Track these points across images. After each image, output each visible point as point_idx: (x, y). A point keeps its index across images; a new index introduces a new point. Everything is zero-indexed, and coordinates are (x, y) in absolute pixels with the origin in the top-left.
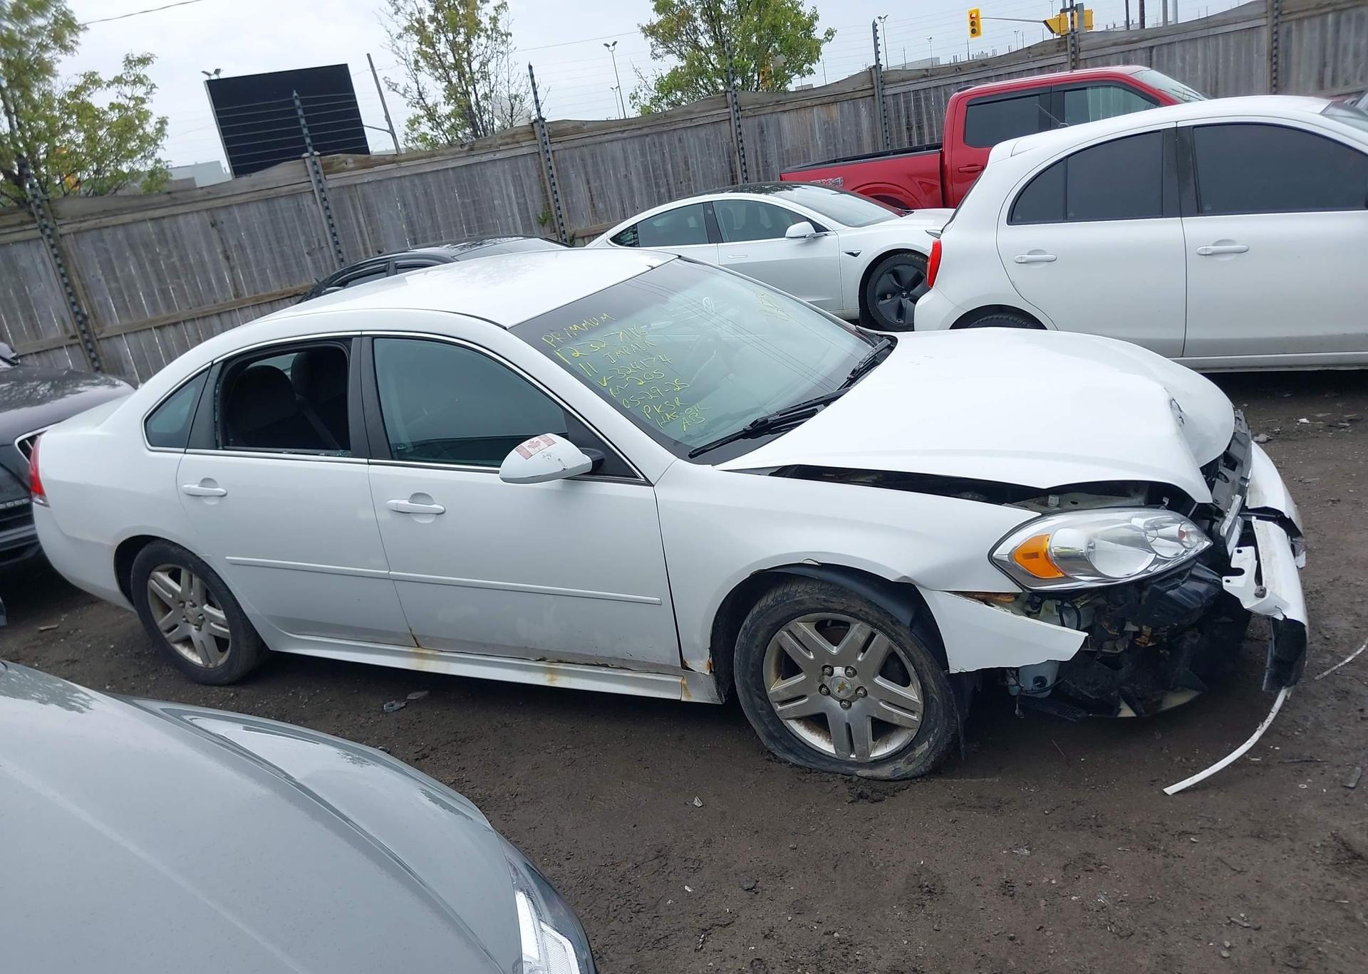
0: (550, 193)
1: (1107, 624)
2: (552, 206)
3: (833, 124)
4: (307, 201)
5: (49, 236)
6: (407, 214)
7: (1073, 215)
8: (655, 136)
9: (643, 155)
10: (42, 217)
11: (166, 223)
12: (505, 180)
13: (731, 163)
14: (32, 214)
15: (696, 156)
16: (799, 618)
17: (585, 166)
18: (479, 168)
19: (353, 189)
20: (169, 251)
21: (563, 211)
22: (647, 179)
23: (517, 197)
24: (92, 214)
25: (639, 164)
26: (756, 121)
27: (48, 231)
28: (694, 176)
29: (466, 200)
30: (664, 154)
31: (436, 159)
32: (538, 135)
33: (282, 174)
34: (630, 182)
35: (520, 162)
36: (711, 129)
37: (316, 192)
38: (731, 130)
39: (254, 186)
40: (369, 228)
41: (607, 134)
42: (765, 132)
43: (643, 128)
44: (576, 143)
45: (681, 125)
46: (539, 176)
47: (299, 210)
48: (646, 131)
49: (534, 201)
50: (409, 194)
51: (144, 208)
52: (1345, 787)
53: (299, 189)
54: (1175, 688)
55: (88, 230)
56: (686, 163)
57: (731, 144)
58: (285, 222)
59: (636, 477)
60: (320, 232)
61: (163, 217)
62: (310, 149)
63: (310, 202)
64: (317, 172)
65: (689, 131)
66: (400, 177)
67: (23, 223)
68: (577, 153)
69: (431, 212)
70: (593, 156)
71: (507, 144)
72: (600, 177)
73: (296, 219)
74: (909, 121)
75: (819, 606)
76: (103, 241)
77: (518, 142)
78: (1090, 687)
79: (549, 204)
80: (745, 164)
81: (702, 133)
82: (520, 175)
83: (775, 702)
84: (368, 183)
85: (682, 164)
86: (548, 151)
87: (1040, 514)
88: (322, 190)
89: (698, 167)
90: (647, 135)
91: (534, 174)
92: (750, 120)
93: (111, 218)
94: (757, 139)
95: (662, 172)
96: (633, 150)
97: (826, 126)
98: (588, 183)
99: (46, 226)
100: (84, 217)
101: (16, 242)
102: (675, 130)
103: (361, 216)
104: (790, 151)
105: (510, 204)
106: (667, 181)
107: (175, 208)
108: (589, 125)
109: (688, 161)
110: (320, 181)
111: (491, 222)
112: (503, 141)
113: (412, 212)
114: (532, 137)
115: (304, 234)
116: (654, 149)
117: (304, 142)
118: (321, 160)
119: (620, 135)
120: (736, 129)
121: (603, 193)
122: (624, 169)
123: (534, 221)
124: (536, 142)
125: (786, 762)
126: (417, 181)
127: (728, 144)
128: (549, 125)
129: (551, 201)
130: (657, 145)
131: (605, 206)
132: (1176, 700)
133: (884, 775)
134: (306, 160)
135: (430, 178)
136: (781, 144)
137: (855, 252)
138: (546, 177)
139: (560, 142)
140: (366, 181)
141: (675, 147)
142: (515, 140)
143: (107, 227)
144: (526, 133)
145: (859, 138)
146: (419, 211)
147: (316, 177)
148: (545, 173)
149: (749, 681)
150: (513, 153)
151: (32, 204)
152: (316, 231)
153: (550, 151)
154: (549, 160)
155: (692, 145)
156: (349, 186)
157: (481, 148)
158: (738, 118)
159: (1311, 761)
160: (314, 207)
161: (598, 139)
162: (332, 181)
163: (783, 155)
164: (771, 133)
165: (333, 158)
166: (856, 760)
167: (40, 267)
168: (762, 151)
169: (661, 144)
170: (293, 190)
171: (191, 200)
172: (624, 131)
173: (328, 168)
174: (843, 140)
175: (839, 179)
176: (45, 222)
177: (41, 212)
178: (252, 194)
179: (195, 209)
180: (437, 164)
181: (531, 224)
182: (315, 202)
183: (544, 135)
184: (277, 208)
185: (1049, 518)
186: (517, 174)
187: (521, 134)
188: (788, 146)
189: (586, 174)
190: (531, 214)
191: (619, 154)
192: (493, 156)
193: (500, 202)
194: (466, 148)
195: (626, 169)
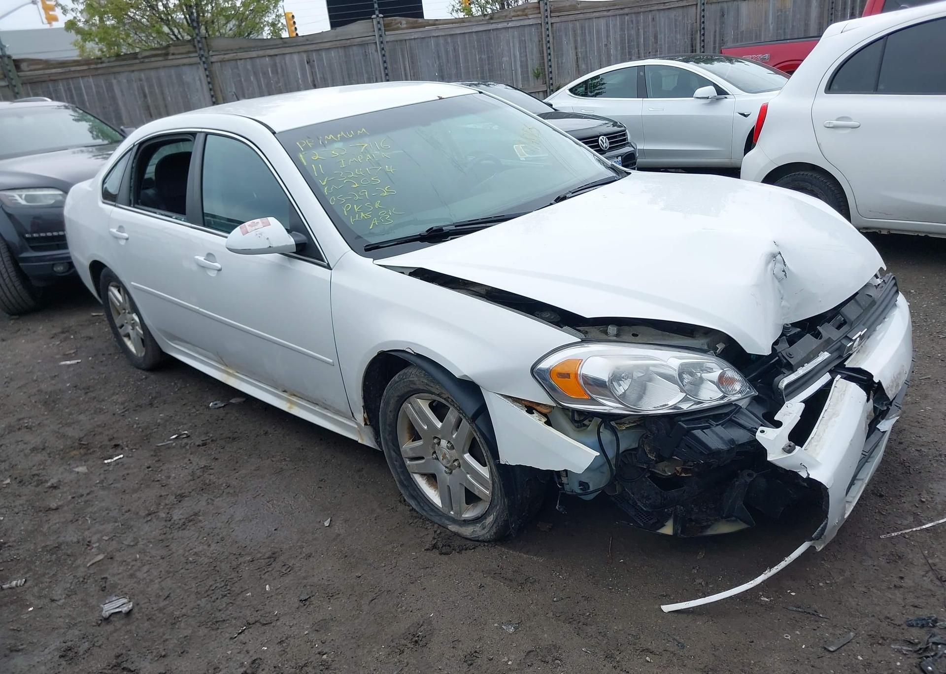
0: (545, 54)
1: (648, 449)
2: (546, 65)
3: (785, 12)
4: (371, 49)
5: (204, 63)
6: (440, 63)
7: (883, 88)
8: (633, 16)
9: (622, 29)
10: (200, 49)
11: (278, 59)
12: (513, 42)
13: (693, 40)
14: (195, 46)
15: (665, 32)
16: (416, 395)
17: (575, 36)
18: (495, 33)
19: (404, 42)
20: (278, 79)
21: (554, 69)
22: (623, 48)
23: (521, 56)
24: (232, 50)
25: (618, 37)
26: (718, 7)
27: (204, 59)
28: (661, 48)
29: (483, 56)
30: (638, 29)
31: (465, 24)
32: (542, 10)
33: (357, 29)
34: (608, 51)
35: (527, 30)
36: (680, 11)
37: (378, 43)
38: (696, 13)
39: (337, 37)
40: (412, 71)
41: (595, 12)
42: (725, 16)
43: (624, 8)
44: (571, 18)
45: (656, 8)
46: (540, 41)
47: (366, 55)
48: (626, 11)
49: (533, 60)
50: (443, 49)
51: (264, 48)
52: (825, 649)
53: (365, 41)
54: (728, 518)
55: (229, 60)
56: (656, 37)
57: (695, 24)
58: (355, 63)
59: (323, 261)
60: (377, 73)
61: (276, 55)
62: (377, 12)
63: (373, 51)
64: (380, 29)
65: (662, 13)
66: (437, 36)
67: (189, 52)
68: (570, 25)
69: (457, 63)
70: (583, 28)
71: (518, 16)
72: (586, 45)
73: (363, 63)
74: (853, 12)
75: (425, 388)
76: (237, 68)
77: (526, 15)
78: (645, 500)
79: (544, 62)
80: (703, 41)
81: (672, 14)
82: (525, 40)
83: (406, 458)
84: (414, 39)
85: (652, 39)
86: (547, 23)
87: (580, 340)
88: (382, 42)
89: (665, 41)
90: (627, 14)
91: (536, 39)
92: (713, 6)
93: (243, 53)
94: (718, 21)
95: (635, 44)
96: (615, 26)
97: (779, 13)
98: (576, 48)
99: (203, 55)
100: (226, 51)
101: (184, 65)
102: (651, 11)
103: (407, 63)
104: (744, 33)
105: (515, 61)
106: (638, 50)
107: (284, 49)
108: (582, 5)
109: (657, 37)
110: (381, 36)
111: (499, 73)
112: (516, 14)
113: (443, 63)
114: (538, 11)
115: (367, 72)
116: (631, 26)
117: (373, 7)
118: (383, 21)
119: (605, 13)
120: (701, 12)
121: (587, 57)
122: (606, 40)
123: (531, 75)
124: (540, 15)
125: (409, 505)
126: (449, 40)
127: (692, 24)
128: (551, 3)
129: (546, 61)
130: (634, 22)
131: (587, 66)
132: (724, 528)
133: (465, 534)
134: (374, 20)
135: (459, 40)
136: (737, 27)
137: (745, 114)
138: (544, 42)
139: (558, 16)
140: (413, 38)
141: (649, 25)
142: (524, 13)
143: (241, 59)
144: (534, 8)
145: (807, 25)
146: (448, 62)
147: (379, 33)
148: (544, 39)
149: (387, 437)
150: (522, 23)
151: (195, 40)
152: (375, 71)
153: (549, 23)
154: (548, 29)
155: (662, 24)
156: (401, 41)
157: (499, 18)
158: (704, 4)
159: (814, 614)
160: (376, 54)
161: (588, 16)
162: (390, 36)
163: (738, 35)
164: (730, 19)
165: (392, 20)
166: (454, 516)
167: (198, 83)
168: (720, 32)
169: (638, 22)
170: (363, 41)
171: (294, 44)
172: (609, 10)
173: (388, 27)
174: (793, 26)
175: (767, 56)
176: (202, 52)
177: (200, 45)
178: (335, 43)
179: (297, 51)
180: (464, 28)
181: (528, 76)
182: (377, 51)
183: (546, 10)
184: (351, 53)
185: (586, 345)
186: (523, 39)
187: (530, 9)
188: (743, 27)
189: (576, 41)
190: (529, 69)
191: (603, 28)
192: (506, 24)
193: (508, 59)
194: (487, 18)
195: (607, 40)
